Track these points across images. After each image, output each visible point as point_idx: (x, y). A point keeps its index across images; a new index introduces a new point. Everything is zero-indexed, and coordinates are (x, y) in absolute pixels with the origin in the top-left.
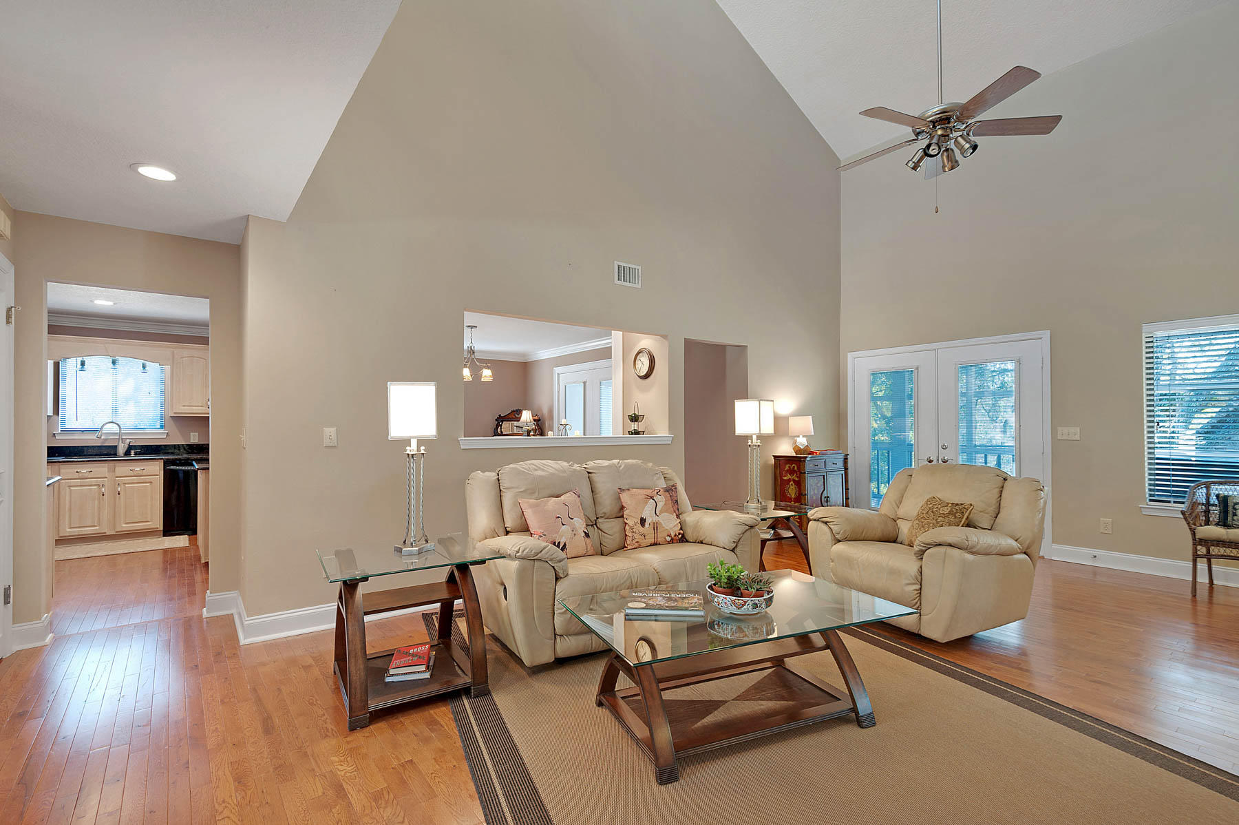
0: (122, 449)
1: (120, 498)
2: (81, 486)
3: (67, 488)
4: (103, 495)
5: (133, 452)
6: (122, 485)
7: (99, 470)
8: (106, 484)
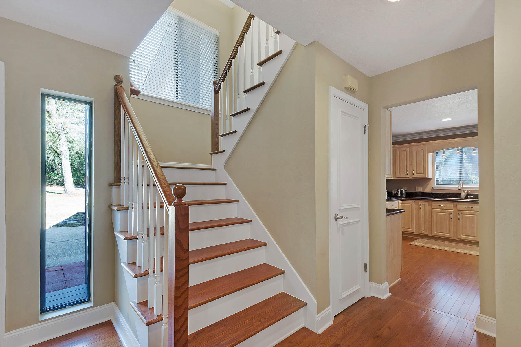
0: (463, 194)
1: (459, 221)
2: (441, 213)
3: (435, 213)
4: (451, 218)
5: (469, 197)
6: (461, 215)
7: (449, 205)
8: (452, 213)
